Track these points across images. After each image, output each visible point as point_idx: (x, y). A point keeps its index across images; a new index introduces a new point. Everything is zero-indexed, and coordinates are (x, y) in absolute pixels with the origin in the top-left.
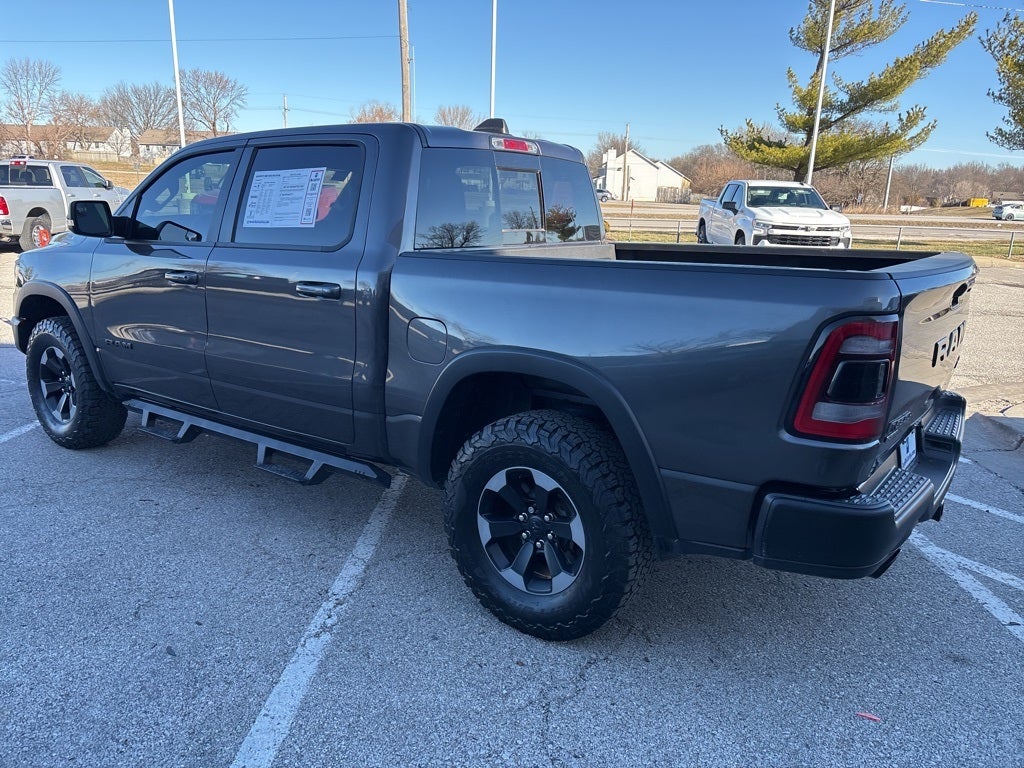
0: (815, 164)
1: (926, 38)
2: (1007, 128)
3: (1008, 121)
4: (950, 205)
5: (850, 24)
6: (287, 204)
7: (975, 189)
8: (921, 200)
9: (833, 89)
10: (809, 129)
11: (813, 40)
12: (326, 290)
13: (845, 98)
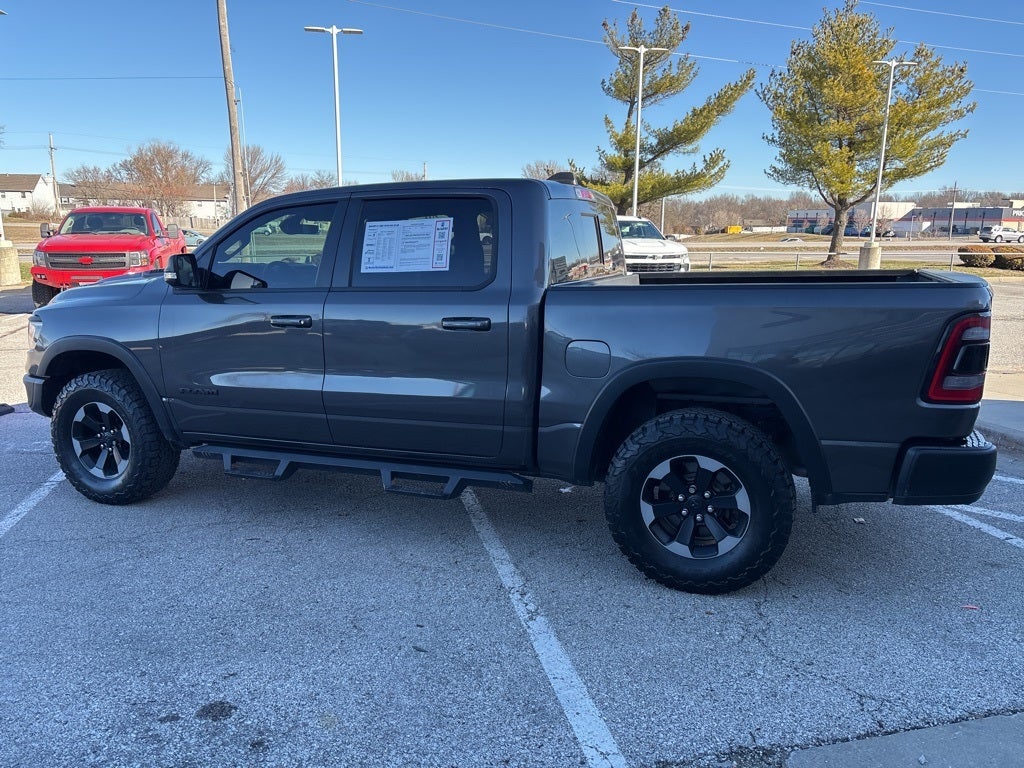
0: (638, 199)
1: (716, 90)
2: (780, 166)
3: (780, 160)
4: (711, 233)
5: (654, 78)
6: (413, 251)
7: (730, 218)
8: (688, 229)
9: (645, 134)
10: (628, 170)
11: (624, 91)
12: (479, 324)
13: (654, 142)
